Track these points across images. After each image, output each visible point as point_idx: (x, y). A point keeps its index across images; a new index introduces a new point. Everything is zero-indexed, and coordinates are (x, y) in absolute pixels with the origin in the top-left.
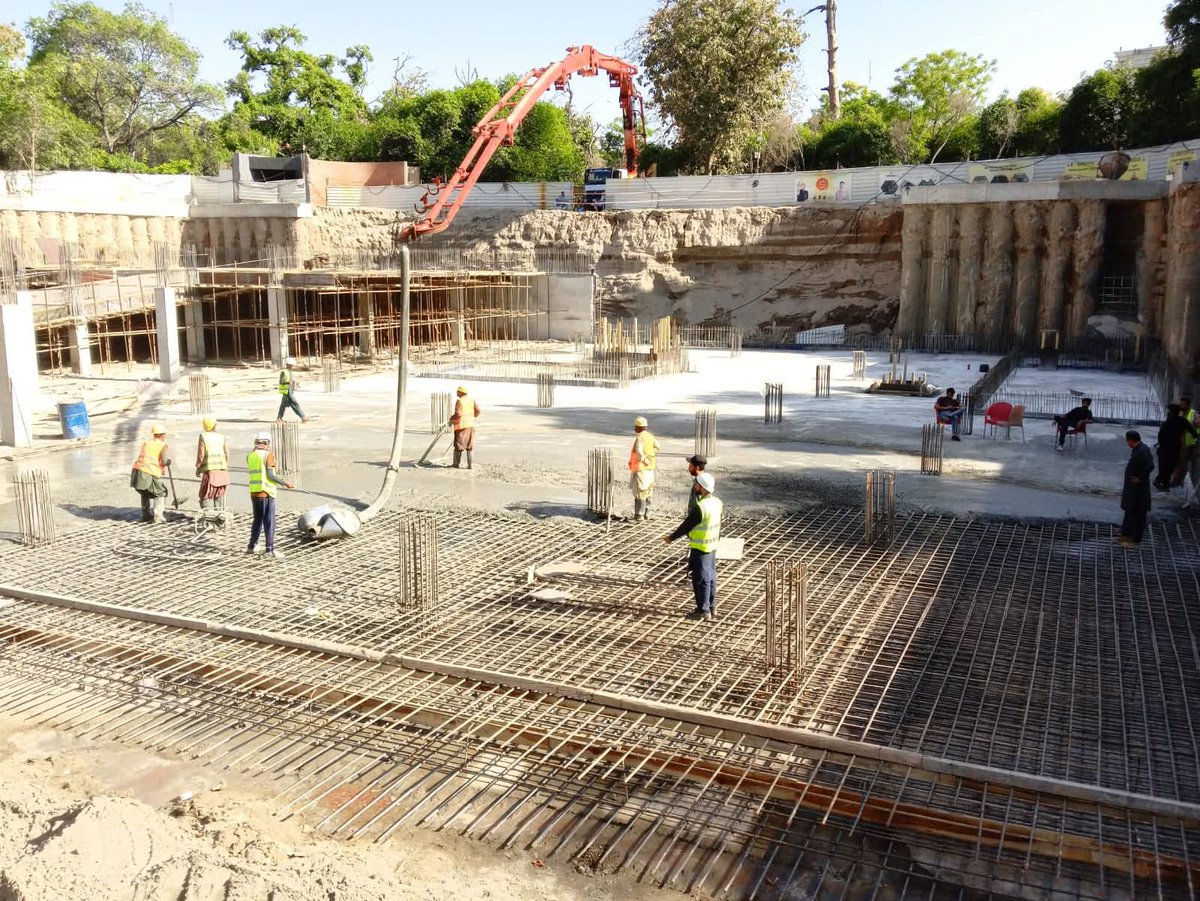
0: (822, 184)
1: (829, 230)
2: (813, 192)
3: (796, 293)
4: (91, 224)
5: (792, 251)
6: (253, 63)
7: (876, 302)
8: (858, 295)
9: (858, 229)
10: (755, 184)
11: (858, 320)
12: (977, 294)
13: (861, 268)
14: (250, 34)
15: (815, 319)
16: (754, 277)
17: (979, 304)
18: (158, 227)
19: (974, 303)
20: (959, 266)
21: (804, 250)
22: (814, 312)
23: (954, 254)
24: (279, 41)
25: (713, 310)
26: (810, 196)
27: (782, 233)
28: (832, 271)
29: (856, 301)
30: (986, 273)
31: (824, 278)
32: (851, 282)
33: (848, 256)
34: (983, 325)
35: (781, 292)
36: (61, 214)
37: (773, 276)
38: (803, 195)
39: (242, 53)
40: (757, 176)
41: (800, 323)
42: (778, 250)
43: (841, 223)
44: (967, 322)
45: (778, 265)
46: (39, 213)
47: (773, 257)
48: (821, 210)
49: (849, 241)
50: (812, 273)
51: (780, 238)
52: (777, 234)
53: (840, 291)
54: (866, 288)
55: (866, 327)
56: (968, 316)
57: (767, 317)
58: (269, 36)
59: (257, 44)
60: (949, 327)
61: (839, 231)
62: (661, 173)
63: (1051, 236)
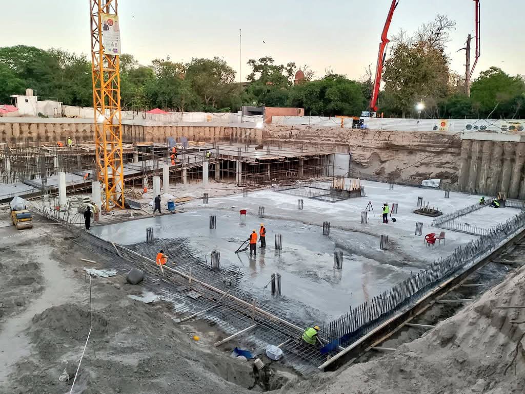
0: (443, 124)
1: (442, 142)
2: (439, 126)
3: (427, 165)
4: (197, 130)
5: (428, 149)
6: (257, 69)
7: (455, 171)
8: (450, 168)
9: (453, 143)
10: (418, 122)
11: (447, 178)
12: (488, 174)
13: (452, 158)
14: (256, 60)
15: (431, 175)
16: (413, 157)
17: (488, 178)
18: (217, 130)
19: (486, 177)
20: (481, 163)
21: (432, 149)
22: (432, 173)
23: (480, 159)
24: (265, 62)
25: (395, 168)
26: (438, 129)
27: (425, 142)
28: (442, 158)
29: (448, 170)
30: (491, 166)
31: (438, 160)
32: (448, 163)
33: (448, 153)
34: (489, 185)
35: (422, 164)
36: (189, 127)
37: (420, 157)
38: (435, 128)
39: (252, 66)
40: (419, 120)
41: (425, 176)
42: (423, 148)
43: (447, 140)
44: (483, 184)
45: (423, 153)
46: (183, 127)
47: (421, 151)
48: (441, 134)
49: (449, 147)
50: (434, 158)
51: (424, 144)
52: (423, 142)
53: (443, 166)
54: (453, 166)
55: (449, 181)
56: (483, 181)
57: (414, 173)
58: (263, 60)
59: (258, 63)
60: (476, 185)
61: (445, 143)
62: (385, 116)
63: (517, 155)
